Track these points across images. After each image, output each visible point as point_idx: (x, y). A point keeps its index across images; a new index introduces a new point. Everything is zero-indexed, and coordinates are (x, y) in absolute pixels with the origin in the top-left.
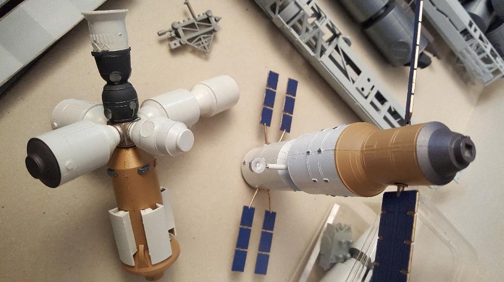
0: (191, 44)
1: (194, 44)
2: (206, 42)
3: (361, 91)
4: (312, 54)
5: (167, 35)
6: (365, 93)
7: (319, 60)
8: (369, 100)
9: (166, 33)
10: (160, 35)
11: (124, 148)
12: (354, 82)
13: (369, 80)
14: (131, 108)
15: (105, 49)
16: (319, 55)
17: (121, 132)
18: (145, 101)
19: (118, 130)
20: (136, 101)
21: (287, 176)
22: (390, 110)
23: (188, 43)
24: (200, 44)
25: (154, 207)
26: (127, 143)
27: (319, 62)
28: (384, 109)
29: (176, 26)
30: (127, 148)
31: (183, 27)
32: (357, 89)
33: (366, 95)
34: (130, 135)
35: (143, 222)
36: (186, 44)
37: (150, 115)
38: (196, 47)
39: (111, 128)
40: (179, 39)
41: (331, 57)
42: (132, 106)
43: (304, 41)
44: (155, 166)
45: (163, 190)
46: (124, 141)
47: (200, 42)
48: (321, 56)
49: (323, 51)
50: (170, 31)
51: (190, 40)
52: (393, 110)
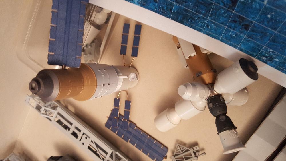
0: (187, 148)
1: (186, 149)
2: (179, 150)
3: (87, 137)
4: (117, 153)
5: (200, 153)
6: (84, 136)
7: (113, 150)
8: (82, 133)
9: (201, 154)
10: (205, 153)
11: (210, 84)
12: (92, 141)
13: (83, 144)
14: (211, 104)
15: (231, 131)
16: (113, 153)
17: (214, 91)
18: (204, 110)
19: (216, 92)
20: (209, 108)
21: (118, 73)
22: (69, 129)
23: (189, 149)
24: (182, 148)
25: (190, 57)
26: (210, 86)
27: (113, 149)
28: (72, 129)
29: (196, 158)
30: (209, 84)
31: (191, 158)
32: (89, 138)
33: (84, 135)
34: (209, 90)
35: (194, 49)
36: (190, 148)
37: (201, 103)
38: (184, 147)
39: (219, 92)
40: (194, 151)
41: (106, 153)
42: (211, 105)
43: (123, 160)
44: (194, 77)
45: (186, 67)
46: (212, 87)
47: (182, 149)
48: (112, 153)
49: (111, 156)
50: (199, 155)
51: (188, 150)
52: (67, 129)
